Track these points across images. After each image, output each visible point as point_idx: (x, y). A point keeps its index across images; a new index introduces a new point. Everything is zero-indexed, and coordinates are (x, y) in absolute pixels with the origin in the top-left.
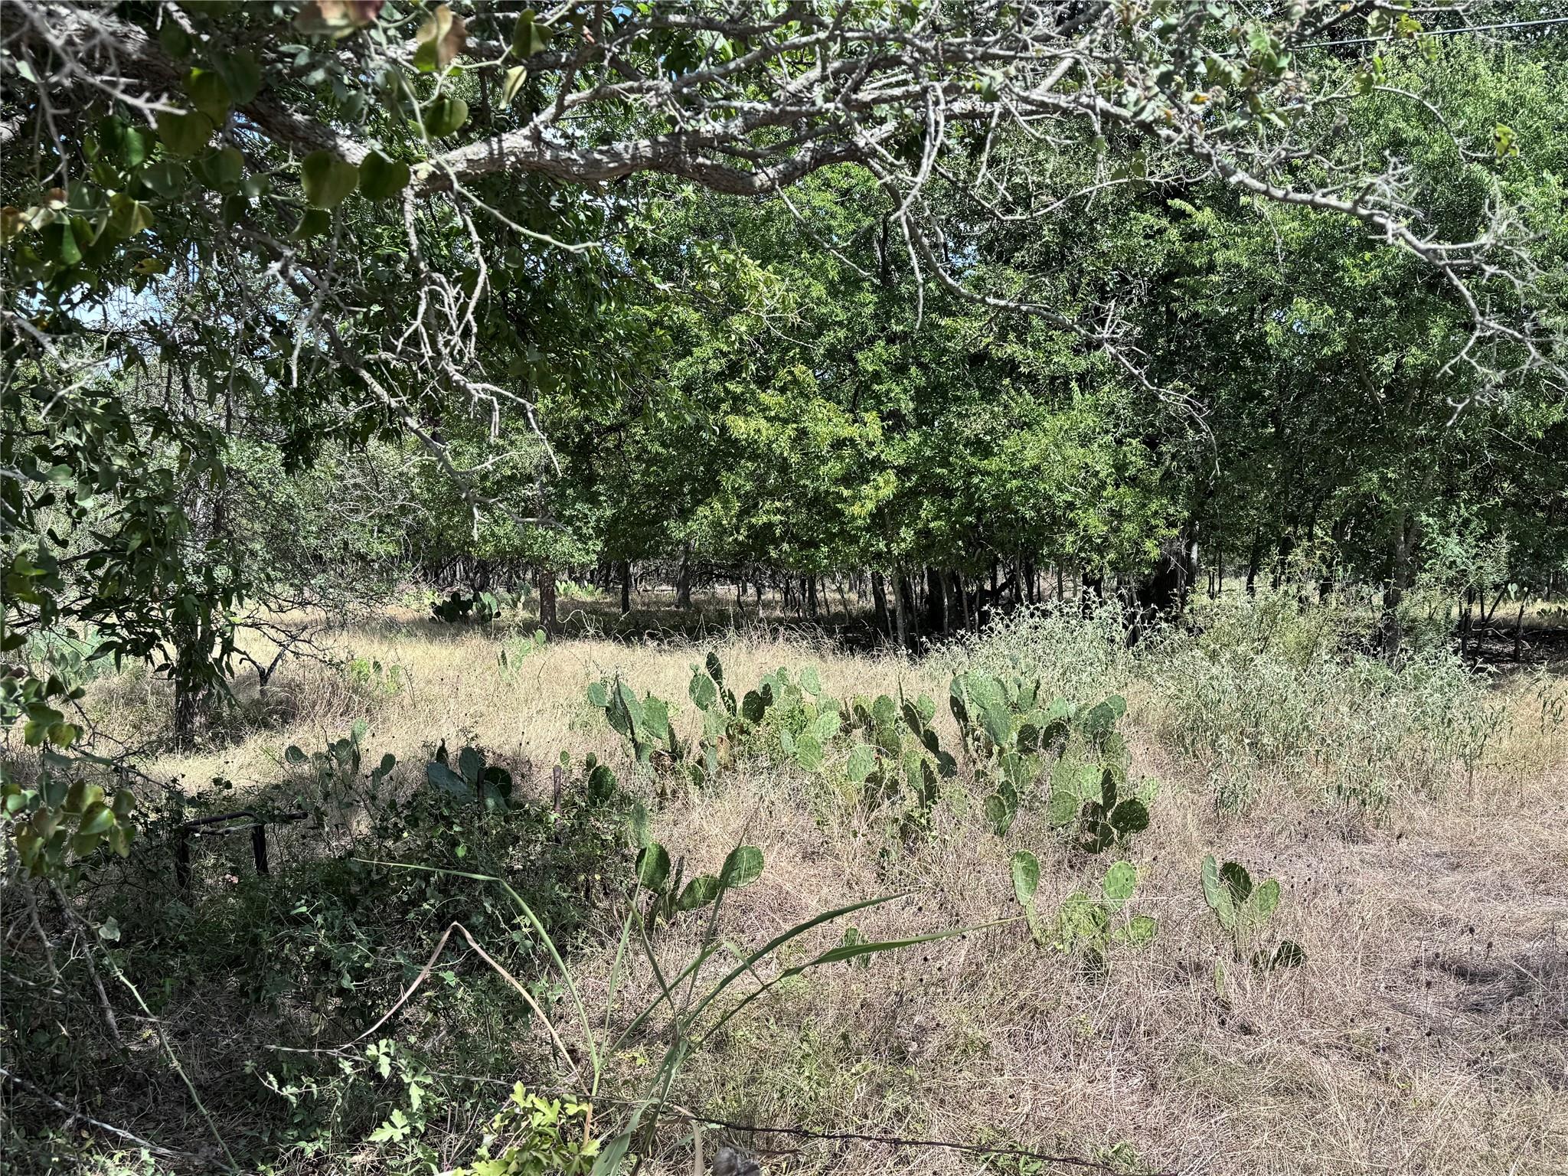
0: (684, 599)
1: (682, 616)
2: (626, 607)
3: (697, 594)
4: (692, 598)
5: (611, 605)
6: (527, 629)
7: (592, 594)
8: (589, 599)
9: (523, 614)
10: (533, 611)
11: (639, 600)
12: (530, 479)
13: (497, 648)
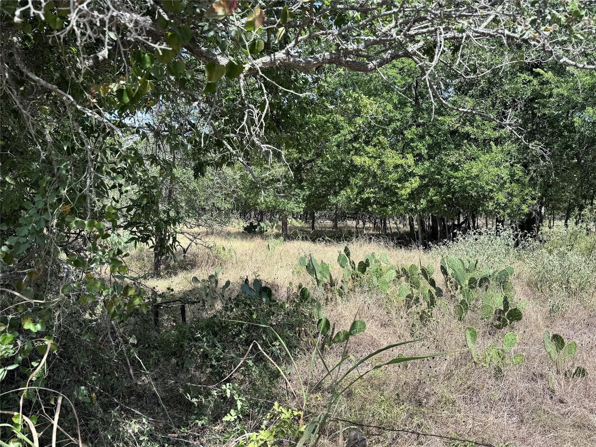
0: (335, 226)
1: (334, 232)
2: (313, 228)
3: (340, 224)
4: (338, 226)
5: (308, 228)
6: (277, 236)
7: (300, 223)
8: (299, 225)
9: (275, 231)
10: (279, 230)
11: (318, 226)
12: (279, 180)
13: (266, 243)
